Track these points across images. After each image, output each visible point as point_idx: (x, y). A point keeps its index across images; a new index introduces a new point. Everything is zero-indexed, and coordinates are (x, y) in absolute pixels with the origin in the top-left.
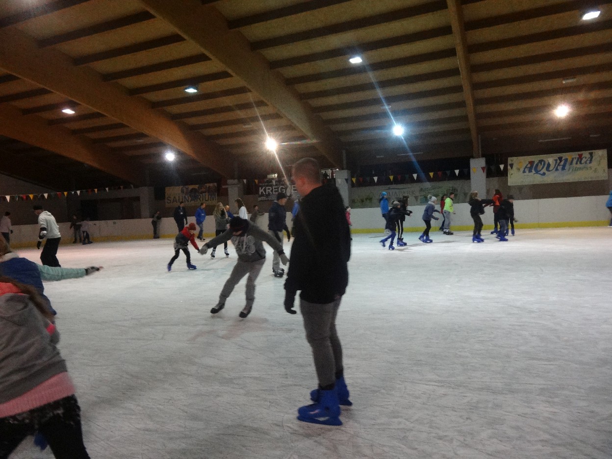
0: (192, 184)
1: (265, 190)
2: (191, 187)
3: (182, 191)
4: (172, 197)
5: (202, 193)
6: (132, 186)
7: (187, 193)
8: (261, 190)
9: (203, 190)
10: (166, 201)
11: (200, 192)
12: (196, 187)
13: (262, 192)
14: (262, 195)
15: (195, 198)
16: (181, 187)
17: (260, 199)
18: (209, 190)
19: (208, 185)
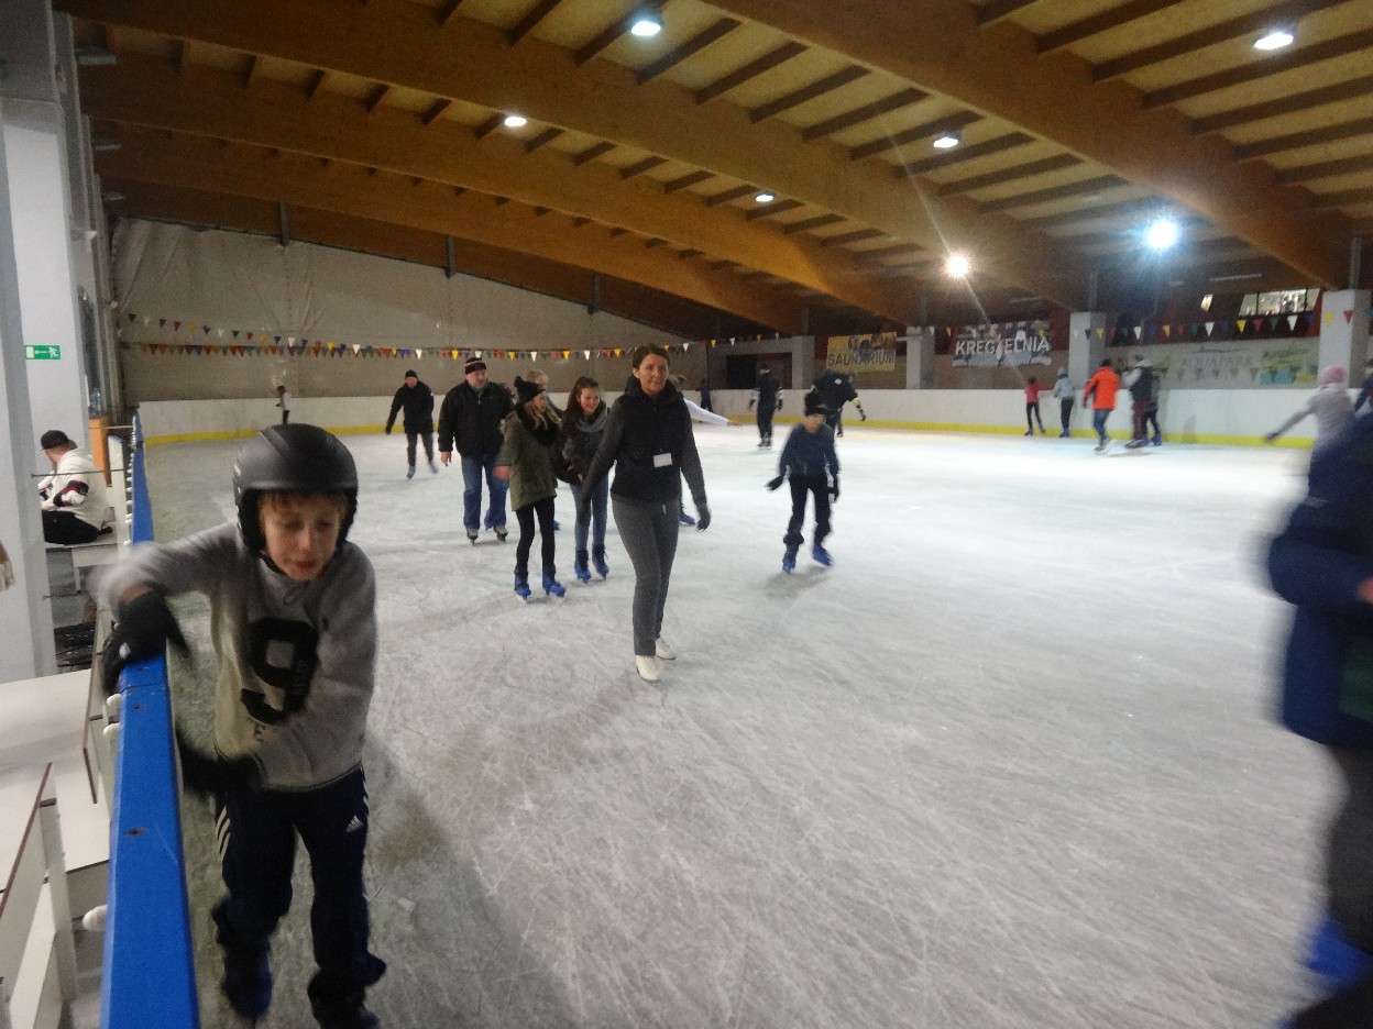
0: (862, 333)
1: (965, 347)
2: (862, 338)
3: (850, 345)
4: (836, 355)
5: (877, 348)
6: (777, 335)
7: (855, 349)
8: (959, 347)
9: (878, 344)
10: (828, 360)
11: (874, 345)
12: (868, 337)
13: (960, 352)
14: (960, 357)
15: (866, 358)
16: (848, 338)
17: (955, 363)
18: (885, 345)
19: (884, 335)
